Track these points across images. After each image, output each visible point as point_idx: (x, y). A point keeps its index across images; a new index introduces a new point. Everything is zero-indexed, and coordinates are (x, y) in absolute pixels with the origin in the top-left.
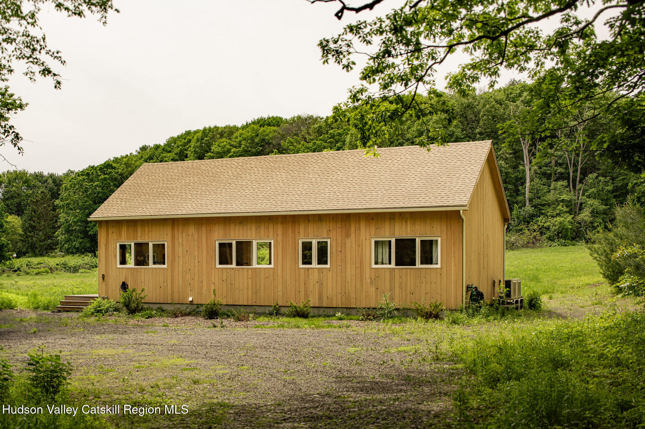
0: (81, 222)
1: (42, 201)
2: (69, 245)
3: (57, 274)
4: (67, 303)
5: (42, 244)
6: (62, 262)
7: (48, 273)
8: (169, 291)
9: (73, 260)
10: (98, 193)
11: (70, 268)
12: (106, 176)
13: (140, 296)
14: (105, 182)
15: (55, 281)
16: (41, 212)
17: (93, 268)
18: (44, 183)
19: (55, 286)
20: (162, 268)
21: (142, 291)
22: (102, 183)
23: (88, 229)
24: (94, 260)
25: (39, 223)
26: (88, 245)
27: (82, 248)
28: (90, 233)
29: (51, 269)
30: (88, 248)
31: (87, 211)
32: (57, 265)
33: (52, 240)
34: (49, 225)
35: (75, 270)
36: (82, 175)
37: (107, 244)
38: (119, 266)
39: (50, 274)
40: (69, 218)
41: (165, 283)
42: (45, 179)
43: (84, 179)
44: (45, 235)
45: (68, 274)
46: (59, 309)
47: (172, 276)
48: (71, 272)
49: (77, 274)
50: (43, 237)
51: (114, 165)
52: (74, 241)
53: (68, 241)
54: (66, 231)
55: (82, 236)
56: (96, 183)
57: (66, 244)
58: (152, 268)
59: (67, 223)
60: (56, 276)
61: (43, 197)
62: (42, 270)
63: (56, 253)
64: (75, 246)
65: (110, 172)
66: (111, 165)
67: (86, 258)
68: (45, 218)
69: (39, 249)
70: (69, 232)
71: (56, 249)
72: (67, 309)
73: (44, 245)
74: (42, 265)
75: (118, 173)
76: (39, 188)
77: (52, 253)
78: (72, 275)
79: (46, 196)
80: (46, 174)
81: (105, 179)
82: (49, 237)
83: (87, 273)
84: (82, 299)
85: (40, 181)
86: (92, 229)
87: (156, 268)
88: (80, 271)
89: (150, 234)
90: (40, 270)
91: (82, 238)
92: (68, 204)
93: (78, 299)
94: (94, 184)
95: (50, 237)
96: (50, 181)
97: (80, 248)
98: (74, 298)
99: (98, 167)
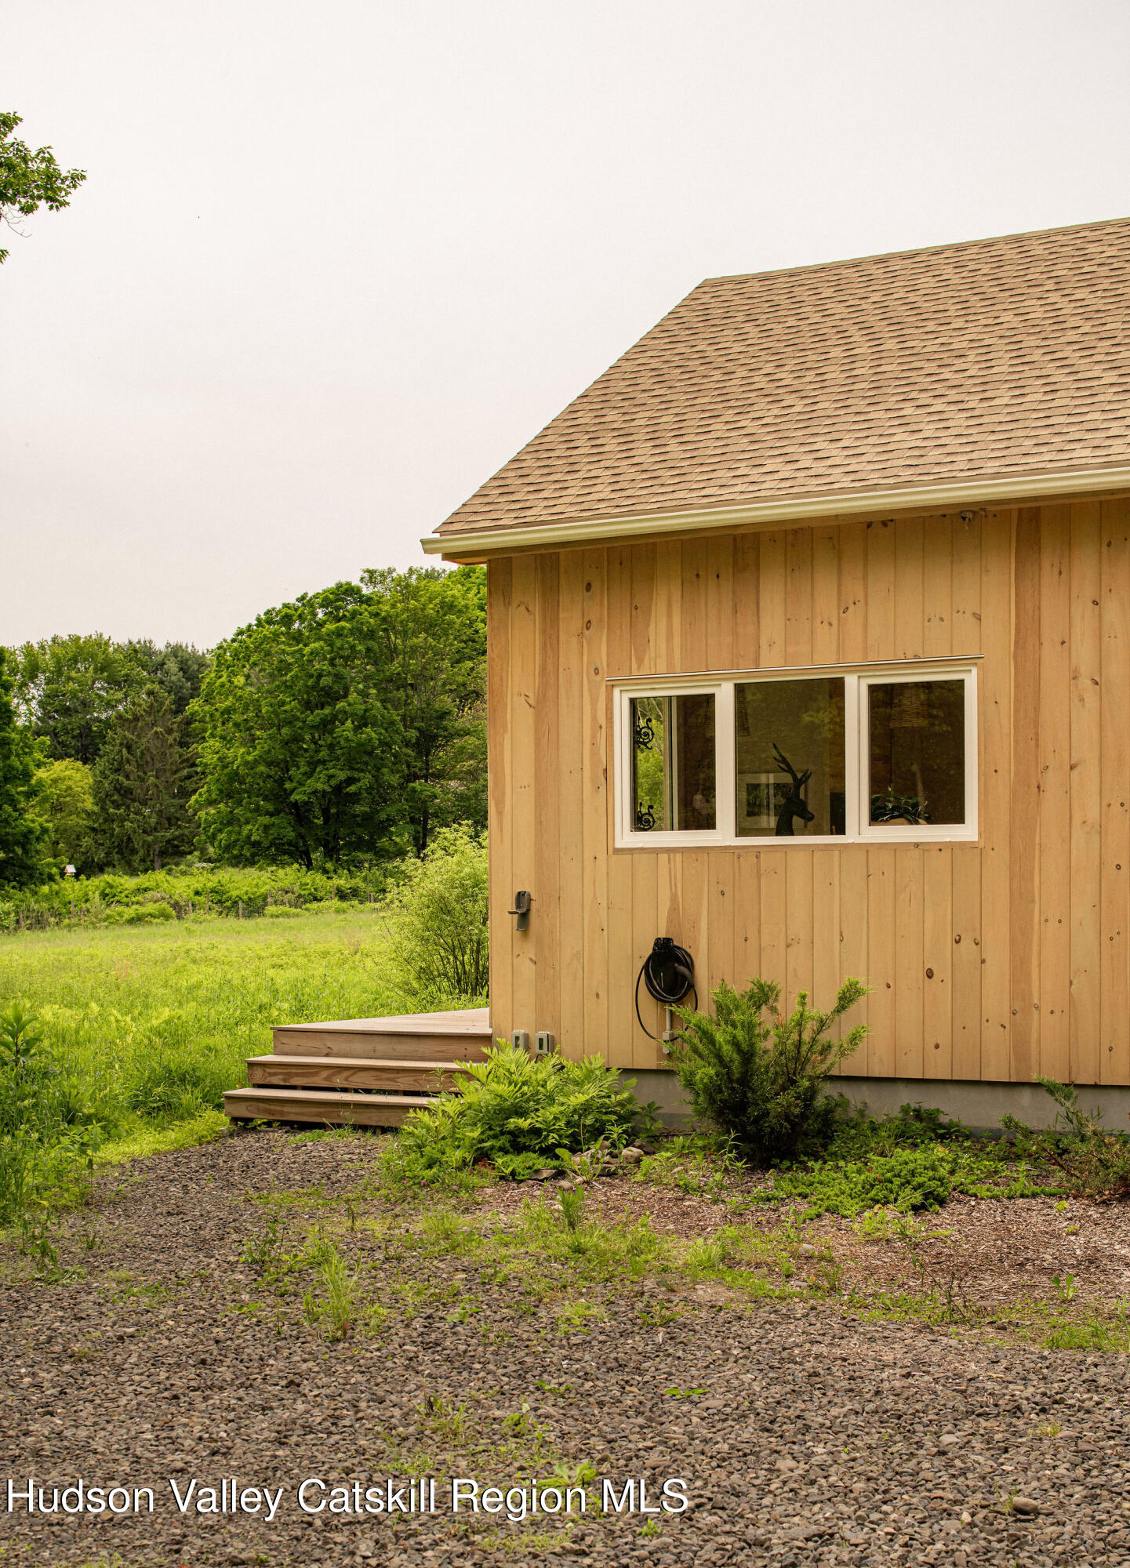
0: (269, 764)
1: (148, 719)
2: (230, 833)
3: (195, 921)
4: (288, 1075)
5: (150, 838)
6: (210, 885)
7: (167, 917)
8: (996, 1002)
9: (242, 881)
10: (320, 676)
11: (235, 903)
12: (343, 623)
13: (824, 1038)
14: (338, 643)
15: (193, 944)
16: (148, 749)
17: (306, 902)
18: (155, 672)
19: (194, 961)
20: (941, 847)
21: (846, 1000)
22: (331, 645)
23: (288, 785)
24: (308, 880)
25: (142, 780)
26: (290, 834)
27: (272, 844)
28: (294, 797)
29: (176, 906)
30: (290, 844)
31: (284, 731)
32: (197, 893)
33: (179, 827)
34: (169, 785)
35: (253, 907)
36: (270, 622)
37: (544, 705)
38: (627, 837)
39: (175, 922)
40: (231, 753)
41: (967, 944)
42: (159, 659)
43: (276, 635)
44: (160, 813)
45: (232, 922)
46: (242, 1111)
47: (1021, 898)
48: (237, 916)
49: (260, 921)
50: (153, 821)
51: (366, 591)
52: (247, 823)
53: (230, 823)
54: (221, 791)
55: (270, 807)
56: (312, 645)
57: (220, 831)
58: (867, 848)
59: (225, 767)
60: (195, 927)
61: (151, 706)
62: (150, 908)
63: (190, 866)
64: (249, 837)
65: (354, 614)
66: (359, 590)
67: (281, 872)
68: (158, 765)
69: (141, 853)
70: (230, 796)
71: (190, 853)
72: (293, 1114)
73: (155, 841)
74: (148, 895)
75: (377, 615)
76: (141, 683)
77: (177, 865)
78: (243, 922)
79: (162, 704)
80: (160, 645)
81: (339, 633)
82: (169, 819)
83: (287, 915)
84: (382, 1046)
85: (144, 667)
86: (301, 784)
87: (895, 848)
88: (271, 909)
89: (854, 617)
90: (142, 910)
91: (271, 815)
92: (228, 711)
93: (358, 1046)
94: (307, 650)
95: (171, 821)
96: (172, 666)
97: (266, 844)
98: (336, 1044)
99: (316, 596)
